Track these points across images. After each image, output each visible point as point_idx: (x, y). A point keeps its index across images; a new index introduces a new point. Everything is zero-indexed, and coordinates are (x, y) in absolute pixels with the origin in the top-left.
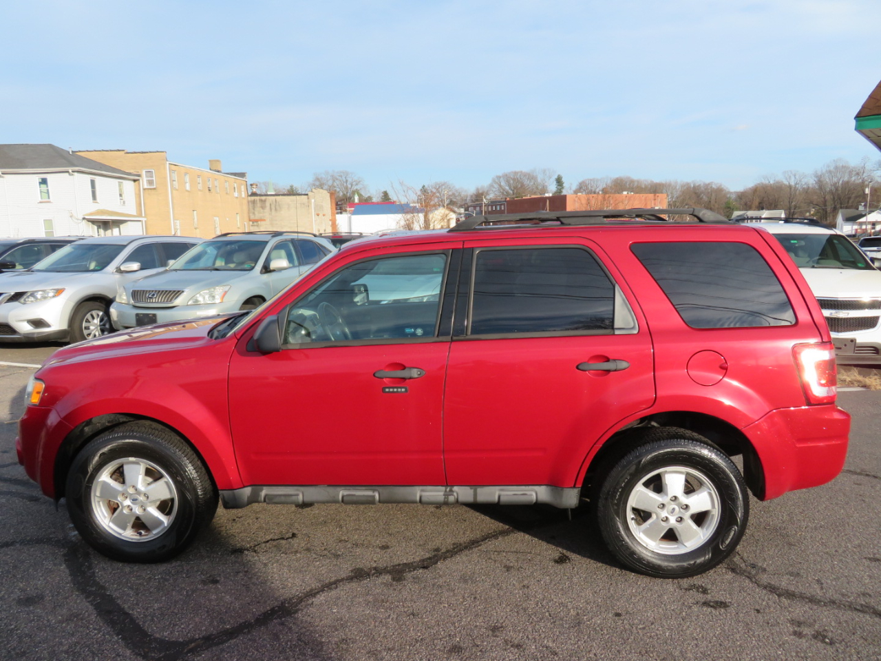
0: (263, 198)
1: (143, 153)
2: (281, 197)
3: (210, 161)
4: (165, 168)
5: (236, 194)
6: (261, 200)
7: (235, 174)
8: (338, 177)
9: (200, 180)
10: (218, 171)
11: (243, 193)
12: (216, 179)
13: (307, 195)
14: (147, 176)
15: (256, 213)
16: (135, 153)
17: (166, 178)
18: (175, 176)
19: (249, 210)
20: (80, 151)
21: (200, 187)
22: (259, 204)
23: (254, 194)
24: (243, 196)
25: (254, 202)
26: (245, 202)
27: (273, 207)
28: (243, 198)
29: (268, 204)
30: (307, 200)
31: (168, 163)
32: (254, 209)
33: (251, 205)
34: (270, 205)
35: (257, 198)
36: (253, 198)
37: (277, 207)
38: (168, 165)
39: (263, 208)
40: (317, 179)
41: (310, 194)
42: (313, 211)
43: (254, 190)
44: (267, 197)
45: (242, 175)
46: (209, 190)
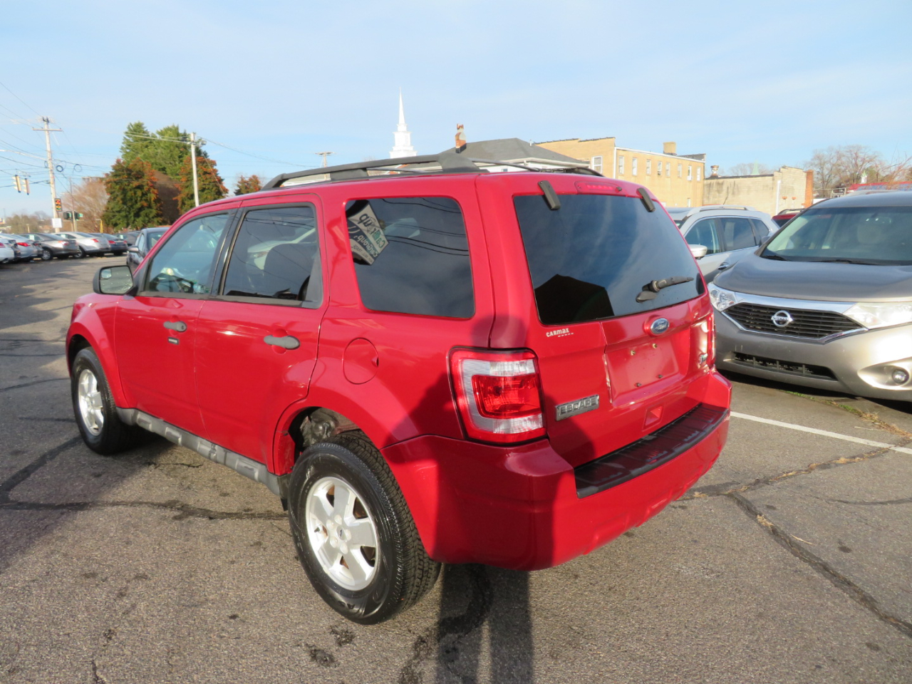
0: (721, 181)
1: (594, 140)
2: (741, 179)
3: (665, 144)
4: (612, 154)
5: (689, 178)
6: (718, 184)
7: (693, 156)
8: (845, 154)
9: (649, 164)
10: (672, 154)
11: (698, 176)
12: (668, 163)
13: (772, 175)
14: (595, 163)
15: (711, 197)
16: (587, 140)
17: (612, 163)
18: (622, 162)
19: (703, 195)
20: (542, 143)
21: (649, 171)
22: (715, 188)
23: (713, 177)
24: (698, 179)
25: (710, 185)
26: (700, 185)
27: (730, 191)
28: (698, 182)
29: (725, 188)
30: (771, 182)
31: (616, 148)
32: (709, 193)
33: (706, 189)
34: (728, 188)
35: (714, 181)
36: (709, 181)
37: (735, 191)
38: (615, 151)
39: (719, 191)
40: (818, 157)
41: (776, 174)
42: (778, 193)
43: (715, 173)
44: (725, 180)
45: (700, 157)
46: (659, 174)
